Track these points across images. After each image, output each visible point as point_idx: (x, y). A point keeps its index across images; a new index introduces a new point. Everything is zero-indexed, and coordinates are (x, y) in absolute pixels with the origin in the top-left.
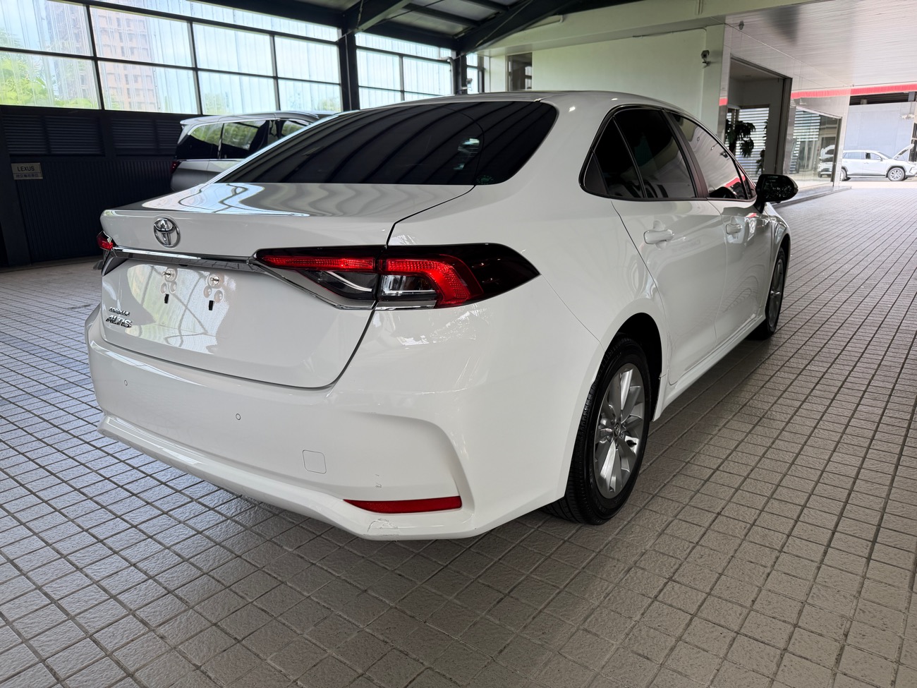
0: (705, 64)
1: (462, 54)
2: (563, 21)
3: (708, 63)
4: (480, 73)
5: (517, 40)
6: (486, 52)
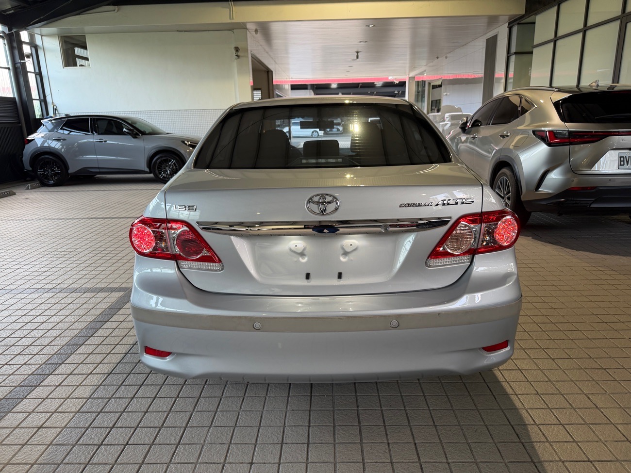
0: (237, 57)
1: (14, 30)
2: (117, 11)
4: (33, 49)
5: (73, 24)
6: (37, 30)
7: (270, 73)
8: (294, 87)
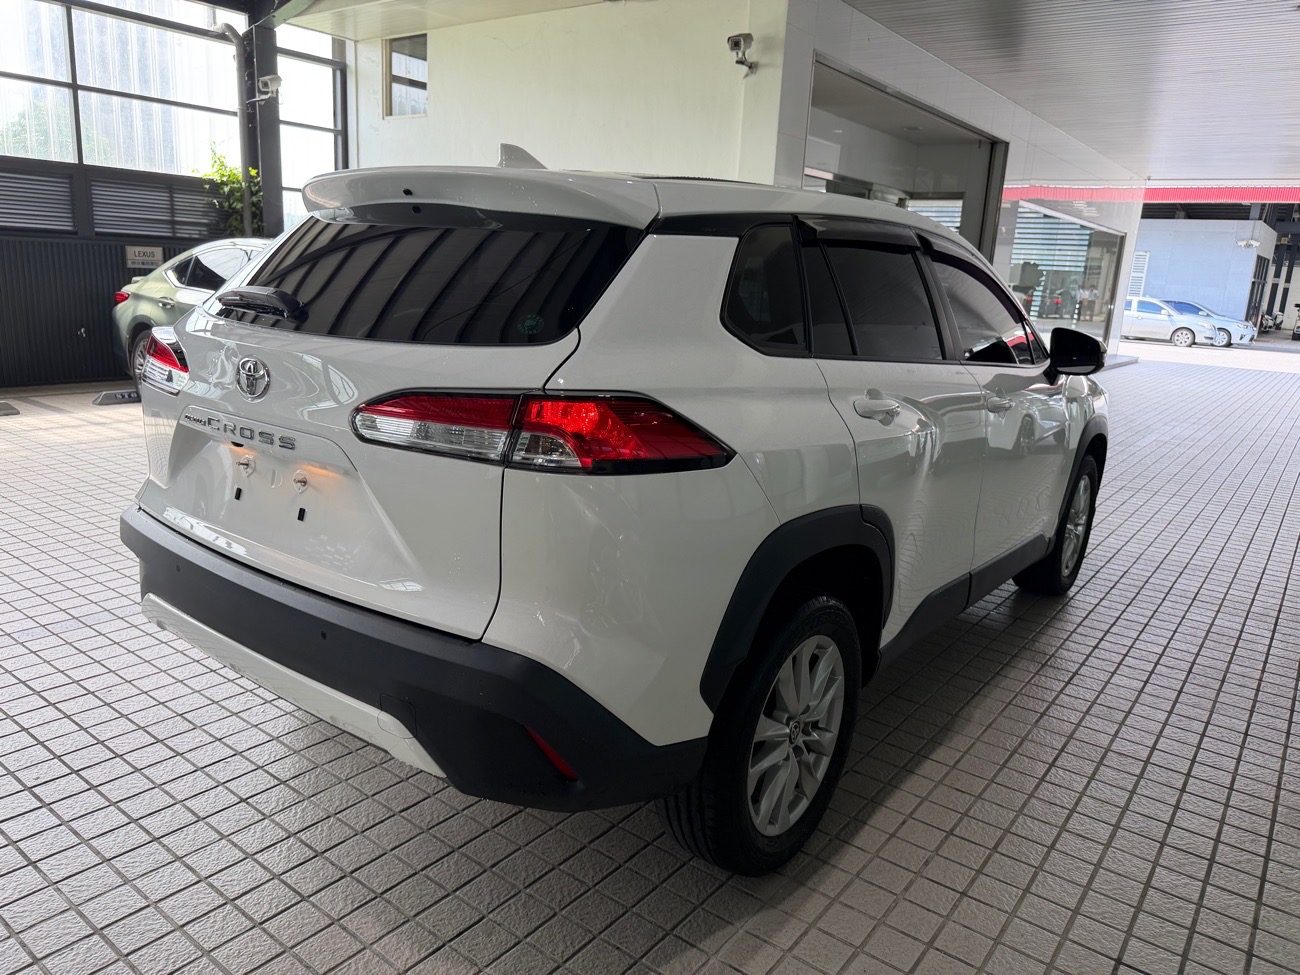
0: (744, 69)
1: (264, 22)
3: (752, 67)
7: (999, 150)
8: (1151, 212)
